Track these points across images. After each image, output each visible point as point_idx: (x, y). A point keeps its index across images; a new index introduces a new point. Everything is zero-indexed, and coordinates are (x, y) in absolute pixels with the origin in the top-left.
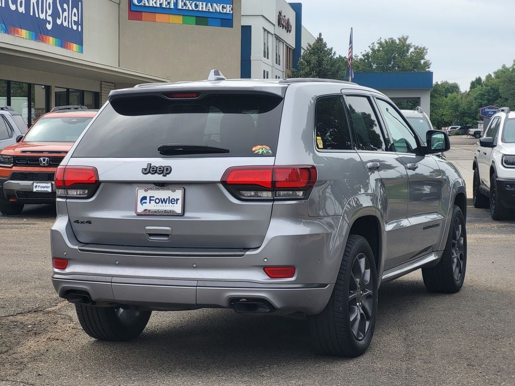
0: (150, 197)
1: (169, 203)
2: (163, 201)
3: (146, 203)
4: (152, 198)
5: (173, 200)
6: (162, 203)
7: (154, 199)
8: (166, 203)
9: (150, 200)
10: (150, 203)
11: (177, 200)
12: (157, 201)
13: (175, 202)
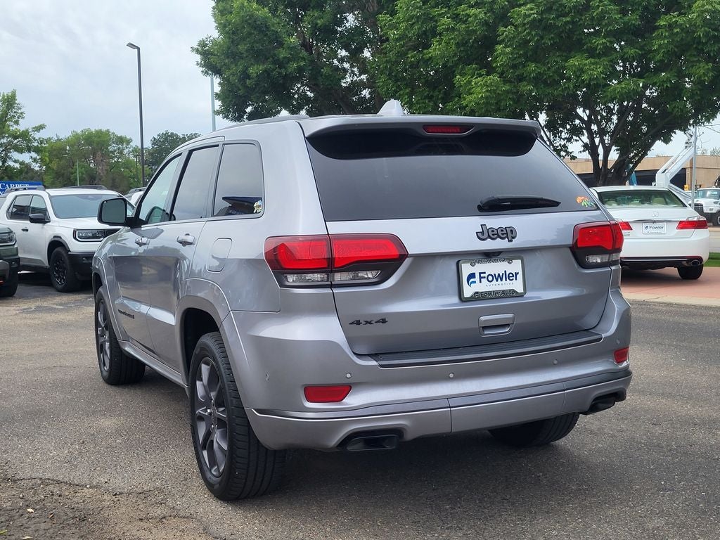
0: (480, 273)
1: (506, 280)
2: (498, 277)
3: (475, 282)
4: (482, 275)
5: (511, 275)
6: (497, 280)
7: (486, 275)
8: (501, 280)
9: (481, 278)
10: (480, 282)
11: (517, 274)
12: (490, 278)
13: (514, 278)
